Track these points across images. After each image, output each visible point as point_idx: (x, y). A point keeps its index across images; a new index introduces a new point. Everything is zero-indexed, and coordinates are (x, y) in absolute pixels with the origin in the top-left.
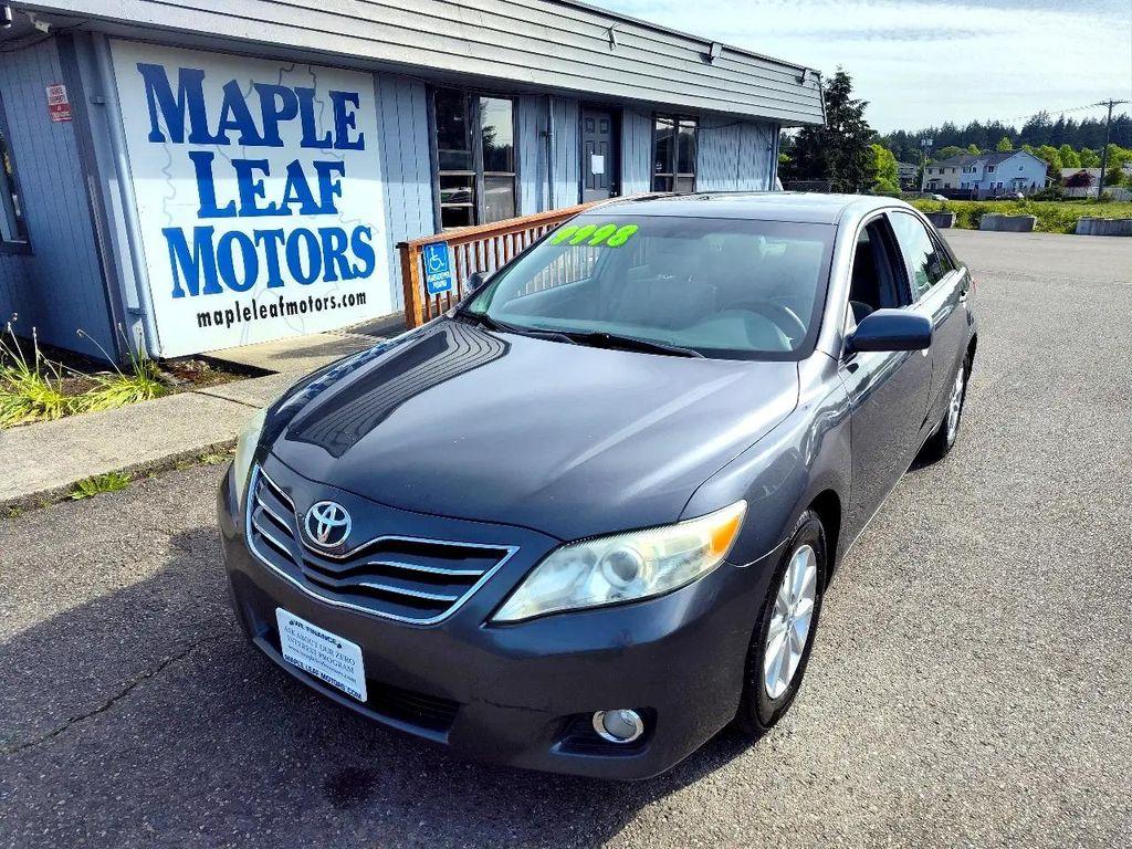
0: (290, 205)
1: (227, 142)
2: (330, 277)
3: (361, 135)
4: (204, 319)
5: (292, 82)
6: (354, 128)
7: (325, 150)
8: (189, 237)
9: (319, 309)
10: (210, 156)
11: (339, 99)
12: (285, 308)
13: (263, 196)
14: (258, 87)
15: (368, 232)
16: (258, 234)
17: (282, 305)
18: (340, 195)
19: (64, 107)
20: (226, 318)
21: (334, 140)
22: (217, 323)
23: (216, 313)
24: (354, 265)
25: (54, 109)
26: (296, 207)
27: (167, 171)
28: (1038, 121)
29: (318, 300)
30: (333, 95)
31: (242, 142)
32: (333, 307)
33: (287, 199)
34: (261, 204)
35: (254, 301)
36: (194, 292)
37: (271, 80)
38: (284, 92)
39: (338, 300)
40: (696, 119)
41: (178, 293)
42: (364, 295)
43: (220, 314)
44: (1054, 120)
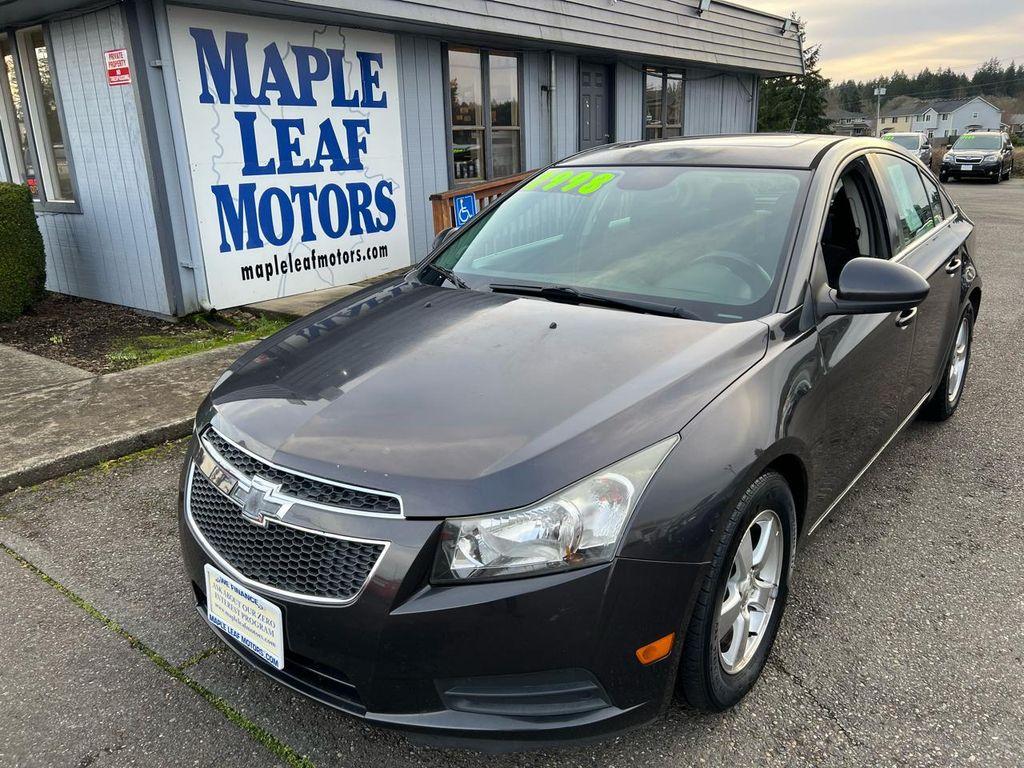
0: (322, 162)
1: (267, 102)
2: (356, 231)
3: (384, 94)
4: (246, 271)
5: (324, 44)
6: (378, 86)
7: (352, 108)
8: (235, 194)
9: (346, 262)
10: (253, 116)
11: (365, 59)
12: (317, 261)
13: (298, 154)
14: (295, 49)
15: (389, 186)
16: (294, 190)
17: (314, 258)
18: (365, 152)
19: (124, 71)
20: (265, 271)
21: (361, 98)
22: (259, 276)
23: (258, 267)
24: (378, 219)
25: (112, 73)
26: (327, 164)
27: (216, 131)
28: (990, 69)
29: (346, 253)
30: (359, 55)
31: (281, 102)
32: (359, 260)
33: (320, 156)
34: (297, 161)
35: (290, 254)
36: (239, 247)
37: (305, 42)
38: (317, 53)
39: (363, 253)
40: (683, 72)
41: (225, 248)
42: (385, 248)
43: (260, 267)
44: (1005, 67)
